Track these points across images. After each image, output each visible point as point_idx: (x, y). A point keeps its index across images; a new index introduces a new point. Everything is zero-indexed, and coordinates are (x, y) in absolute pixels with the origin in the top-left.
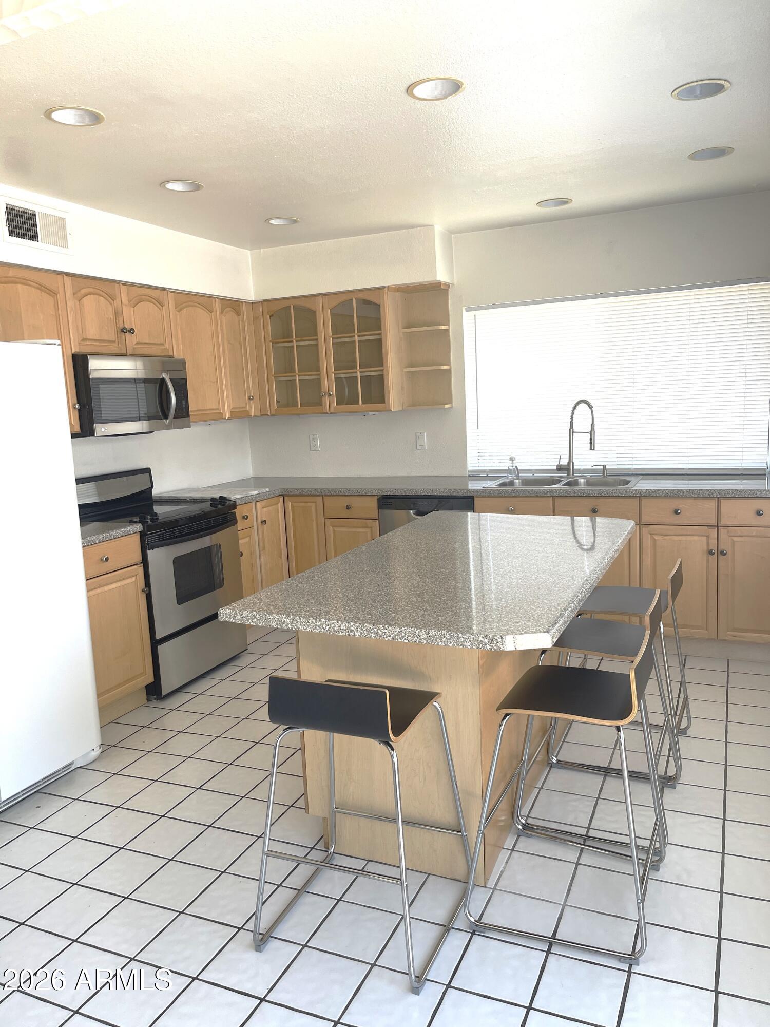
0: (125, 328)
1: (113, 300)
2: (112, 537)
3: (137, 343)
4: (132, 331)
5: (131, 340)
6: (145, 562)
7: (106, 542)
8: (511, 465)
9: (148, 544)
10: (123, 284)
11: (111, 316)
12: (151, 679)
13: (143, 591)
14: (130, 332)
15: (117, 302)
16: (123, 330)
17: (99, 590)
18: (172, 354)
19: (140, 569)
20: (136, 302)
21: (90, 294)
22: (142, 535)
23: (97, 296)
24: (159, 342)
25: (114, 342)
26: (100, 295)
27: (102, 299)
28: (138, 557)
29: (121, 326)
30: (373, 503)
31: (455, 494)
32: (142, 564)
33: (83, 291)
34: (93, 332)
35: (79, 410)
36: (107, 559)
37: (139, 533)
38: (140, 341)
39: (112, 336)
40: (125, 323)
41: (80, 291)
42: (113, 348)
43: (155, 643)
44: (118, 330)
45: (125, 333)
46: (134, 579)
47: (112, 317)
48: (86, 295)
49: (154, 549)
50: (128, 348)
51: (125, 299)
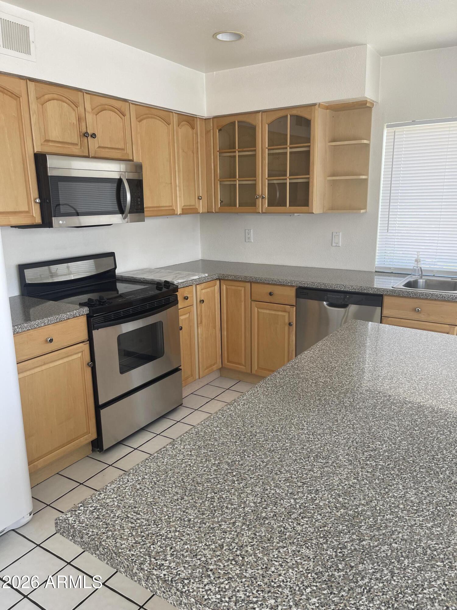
0: (87, 133)
1: (77, 107)
2: (58, 320)
3: (99, 147)
4: (94, 136)
5: (93, 144)
6: (90, 339)
7: (52, 325)
8: (416, 266)
9: (93, 325)
10: (86, 93)
11: (74, 120)
12: (94, 436)
13: (88, 364)
14: (92, 136)
15: (81, 109)
16: (86, 135)
17: (44, 367)
18: (131, 158)
19: (86, 347)
20: (99, 110)
21: (53, 99)
22: (89, 317)
23: (60, 102)
24: (120, 147)
25: (77, 144)
26: (64, 102)
27: (66, 105)
28: (85, 336)
29: (84, 130)
30: (292, 292)
31: (366, 292)
32: (88, 342)
33: (47, 97)
34: (55, 134)
35: (41, 204)
36: (51, 341)
37: (86, 315)
38: (102, 145)
39: (75, 139)
40: (88, 129)
41: (43, 96)
42: (76, 150)
43: (98, 408)
44: (81, 134)
45: (87, 137)
46: (80, 355)
47: (75, 122)
48: (49, 100)
49: (99, 330)
50: (90, 151)
51: (88, 107)
